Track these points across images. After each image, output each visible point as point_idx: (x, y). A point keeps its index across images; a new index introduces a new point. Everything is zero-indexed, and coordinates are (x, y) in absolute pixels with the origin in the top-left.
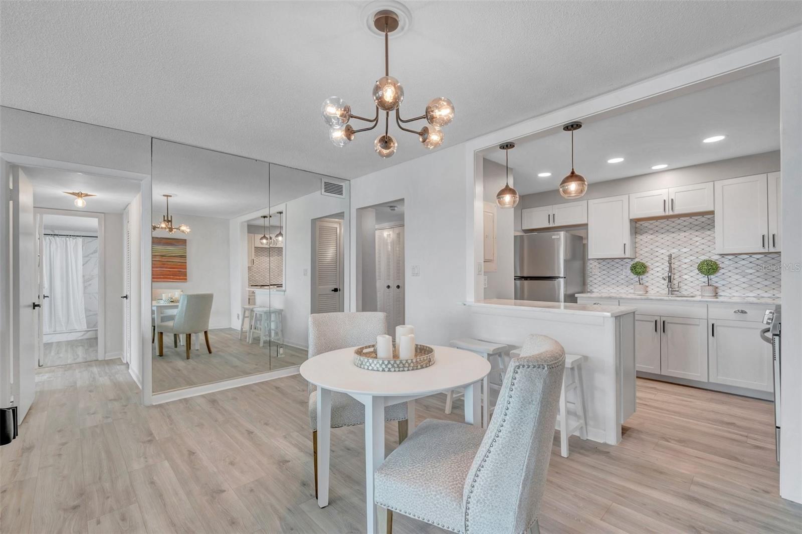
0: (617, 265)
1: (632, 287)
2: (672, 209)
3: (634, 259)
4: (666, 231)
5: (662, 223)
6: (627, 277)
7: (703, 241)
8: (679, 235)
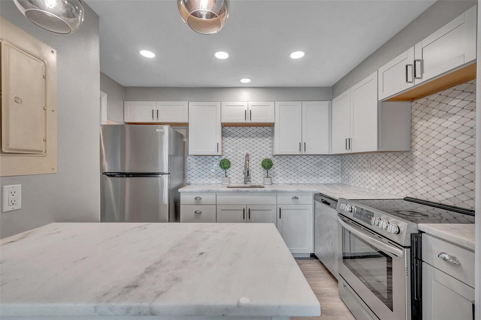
0: (209, 161)
1: (220, 178)
2: (250, 118)
3: (222, 156)
4: (242, 136)
5: (240, 130)
6: (216, 170)
7: (263, 145)
8: (250, 139)
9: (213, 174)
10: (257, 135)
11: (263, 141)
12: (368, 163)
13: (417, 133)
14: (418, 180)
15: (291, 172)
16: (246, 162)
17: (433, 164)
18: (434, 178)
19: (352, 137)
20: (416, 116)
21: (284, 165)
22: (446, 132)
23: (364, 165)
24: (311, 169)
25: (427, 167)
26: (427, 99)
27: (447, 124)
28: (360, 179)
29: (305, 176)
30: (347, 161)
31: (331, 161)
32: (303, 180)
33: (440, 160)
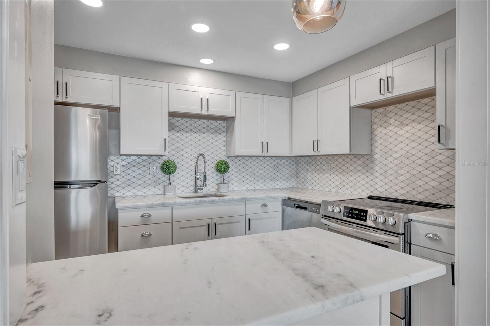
0: (144, 163)
1: (161, 187)
2: (208, 109)
3: (163, 156)
4: (190, 130)
5: (187, 122)
6: (155, 176)
7: (216, 143)
8: (200, 135)
9: (149, 182)
10: (208, 130)
11: (216, 138)
12: (328, 166)
13: (377, 138)
14: (377, 180)
15: (247, 177)
16: (197, 165)
17: (391, 165)
18: (391, 178)
19: (319, 139)
20: (376, 123)
21: (239, 168)
22: (401, 139)
23: (324, 168)
24: (268, 172)
25: (385, 168)
26: (386, 109)
27: (401, 132)
28: (318, 181)
29: (261, 181)
30: (303, 163)
31: (287, 163)
32: (260, 185)
33: (396, 162)
